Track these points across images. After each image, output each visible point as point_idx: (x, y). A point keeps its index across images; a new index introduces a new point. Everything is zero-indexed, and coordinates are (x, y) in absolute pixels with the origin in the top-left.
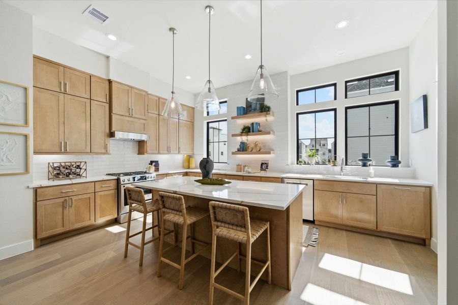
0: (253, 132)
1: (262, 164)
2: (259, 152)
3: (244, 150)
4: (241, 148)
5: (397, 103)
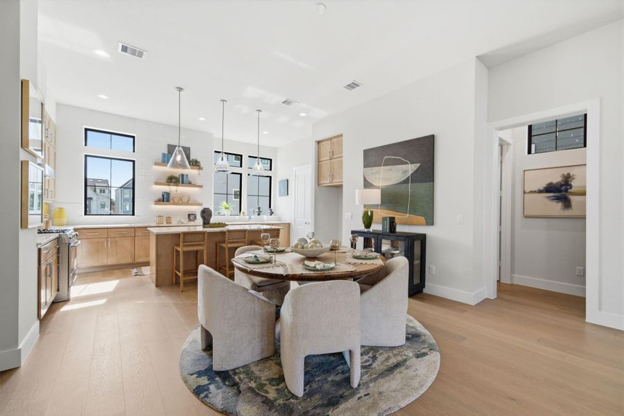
0: (183, 183)
1: (189, 215)
2: (187, 203)
3: (168, 201)
4: (165, 199)
5: (270, 177)
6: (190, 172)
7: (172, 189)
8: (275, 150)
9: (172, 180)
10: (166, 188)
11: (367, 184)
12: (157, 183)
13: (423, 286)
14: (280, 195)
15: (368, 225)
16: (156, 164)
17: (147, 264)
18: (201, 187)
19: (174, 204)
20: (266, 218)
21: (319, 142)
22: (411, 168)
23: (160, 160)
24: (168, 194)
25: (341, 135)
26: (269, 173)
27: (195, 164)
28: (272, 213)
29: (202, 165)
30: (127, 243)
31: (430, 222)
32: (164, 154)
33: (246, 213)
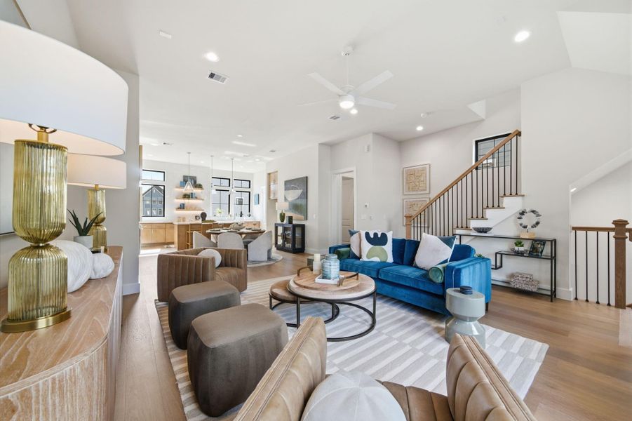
0: (192, 198)
1: (196, 217)
2: (193, 210)
3: (183, 208)
4: (182, 207)
5: (250, 192)
6: (197, 191)
7: (186, 201)
8: (252, 174)
9: (186, 196)
10: (183, 201)
11: (286, 199)
12: (177, 199)
13: (304, 249)
14: (255, 204)
15: (282, 220)
16: (177, 187)
17: (173, 243)
18: (203, 200)
19: (187, 210)
20: (245, 219)
21: (269, 174)
22: (299, 192)
23: (179, 185)
24: (184, 204)
25: (277, 172)
26: (248, 190)
27: (200, 186)
28: (250, 215)
29: (203, 187)
30: (162, 232)
31: (306, 219)
32: (181, 182)
33: (233, 215)
